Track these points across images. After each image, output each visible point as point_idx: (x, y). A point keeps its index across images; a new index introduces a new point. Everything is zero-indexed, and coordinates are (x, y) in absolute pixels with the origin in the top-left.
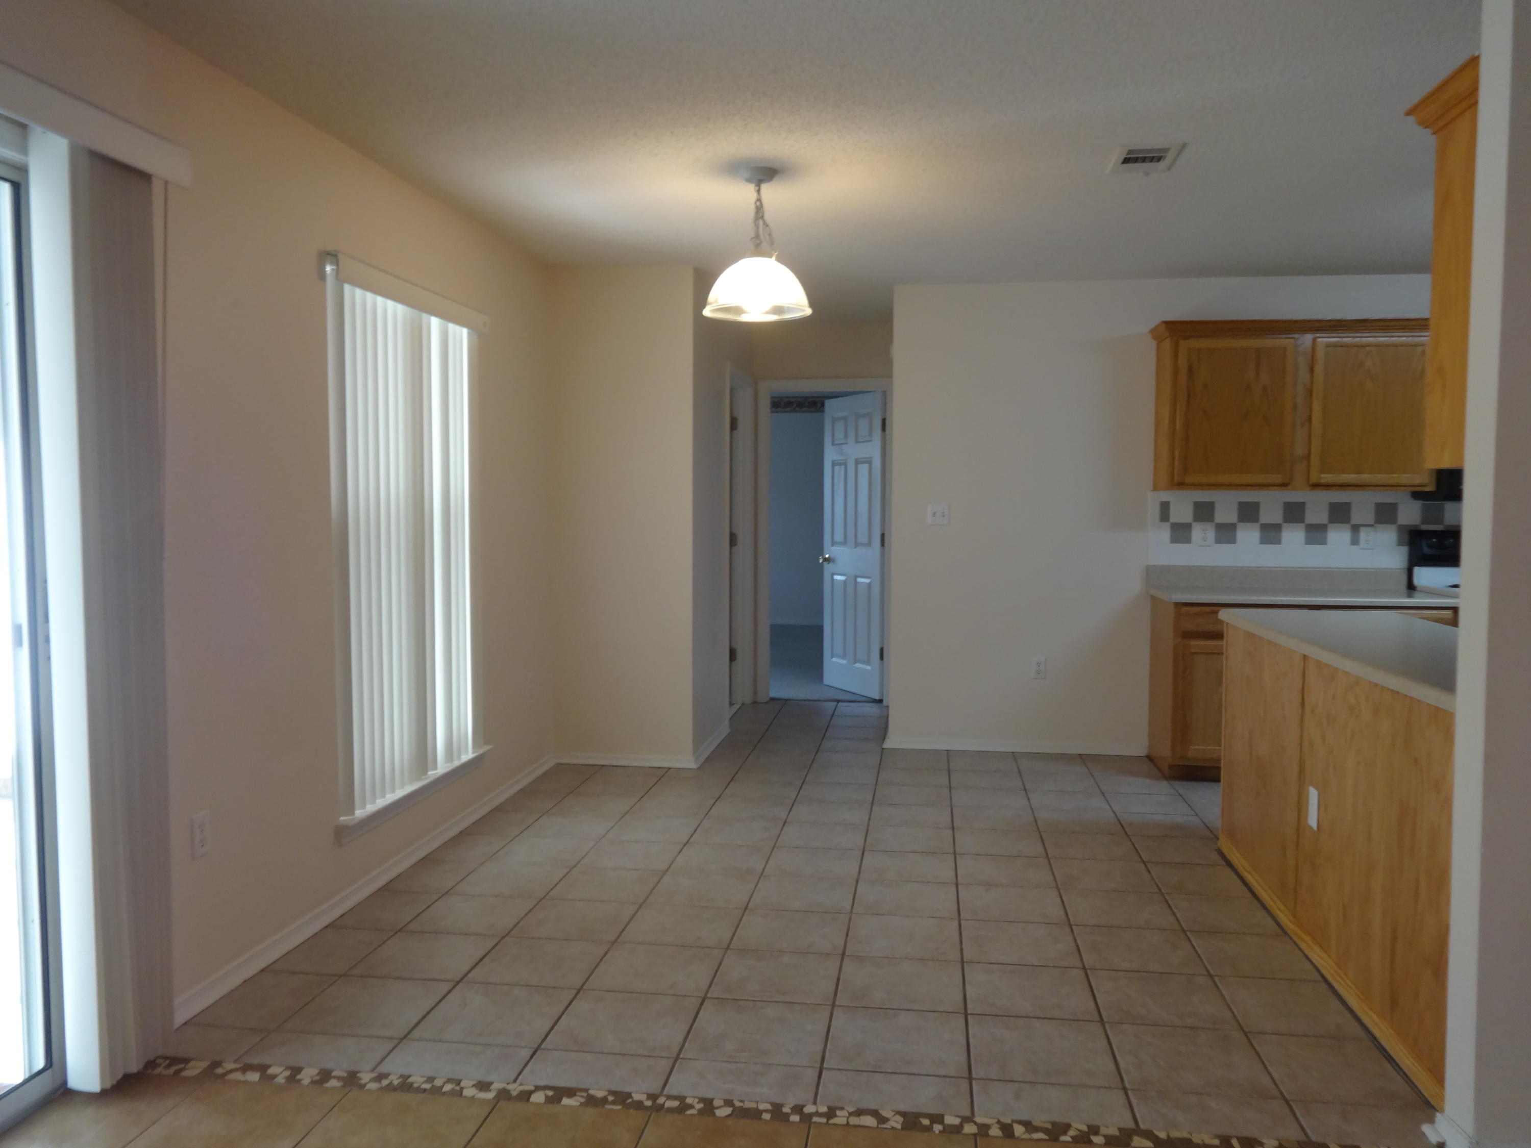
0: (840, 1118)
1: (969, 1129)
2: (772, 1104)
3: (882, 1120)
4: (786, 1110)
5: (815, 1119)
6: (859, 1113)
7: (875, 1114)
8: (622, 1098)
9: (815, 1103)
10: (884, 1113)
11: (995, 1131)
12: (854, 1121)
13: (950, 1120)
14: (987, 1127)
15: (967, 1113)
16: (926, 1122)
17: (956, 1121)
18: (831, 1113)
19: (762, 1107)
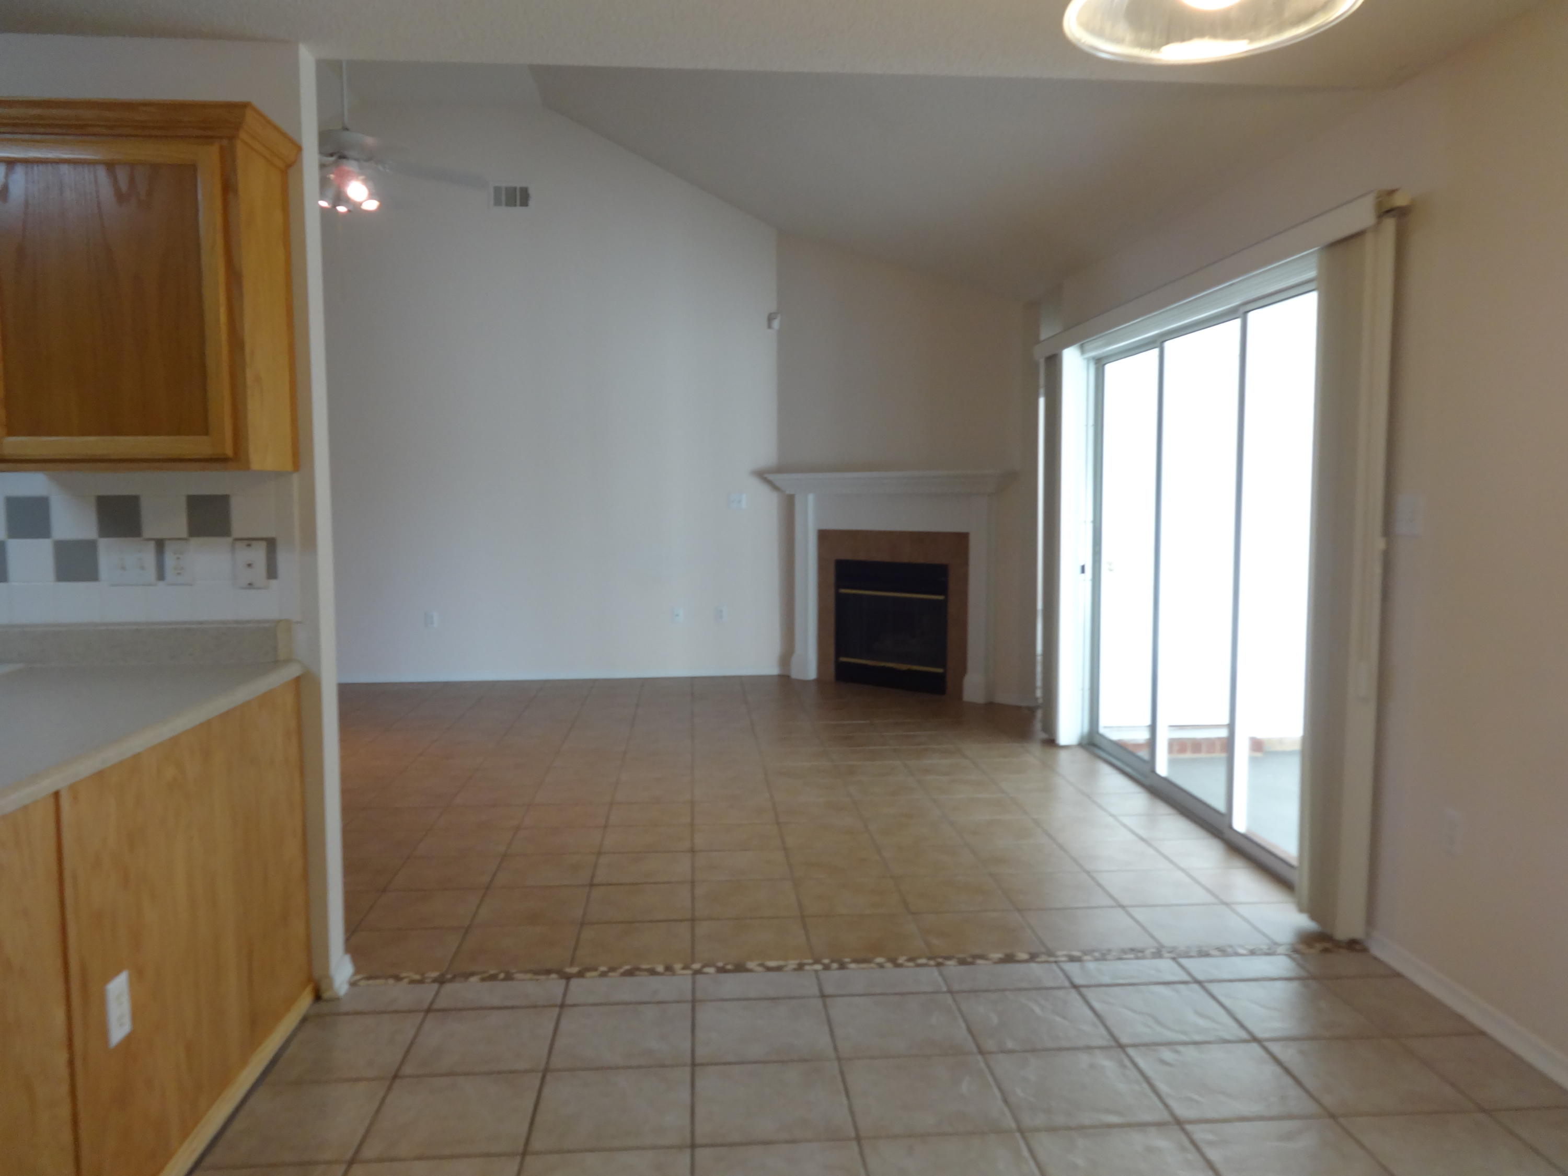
0: (792, 964)
1: (696, 966)
2: (847, 968)
3: (761, 965)
4: (835, 966)
5: (810, 961)
6: (779, 969)
7: (769, 969)
8: (962, 962)
9: (816, 971)
10: (760, 969)
11: (678, 967)
12: (781, 963)
13: (711, 970)
14: (684, 968)
15: (699, 977)
16: (729, 967)
17: (707, 970)
18: (800, 967)
19: (853, 966)
